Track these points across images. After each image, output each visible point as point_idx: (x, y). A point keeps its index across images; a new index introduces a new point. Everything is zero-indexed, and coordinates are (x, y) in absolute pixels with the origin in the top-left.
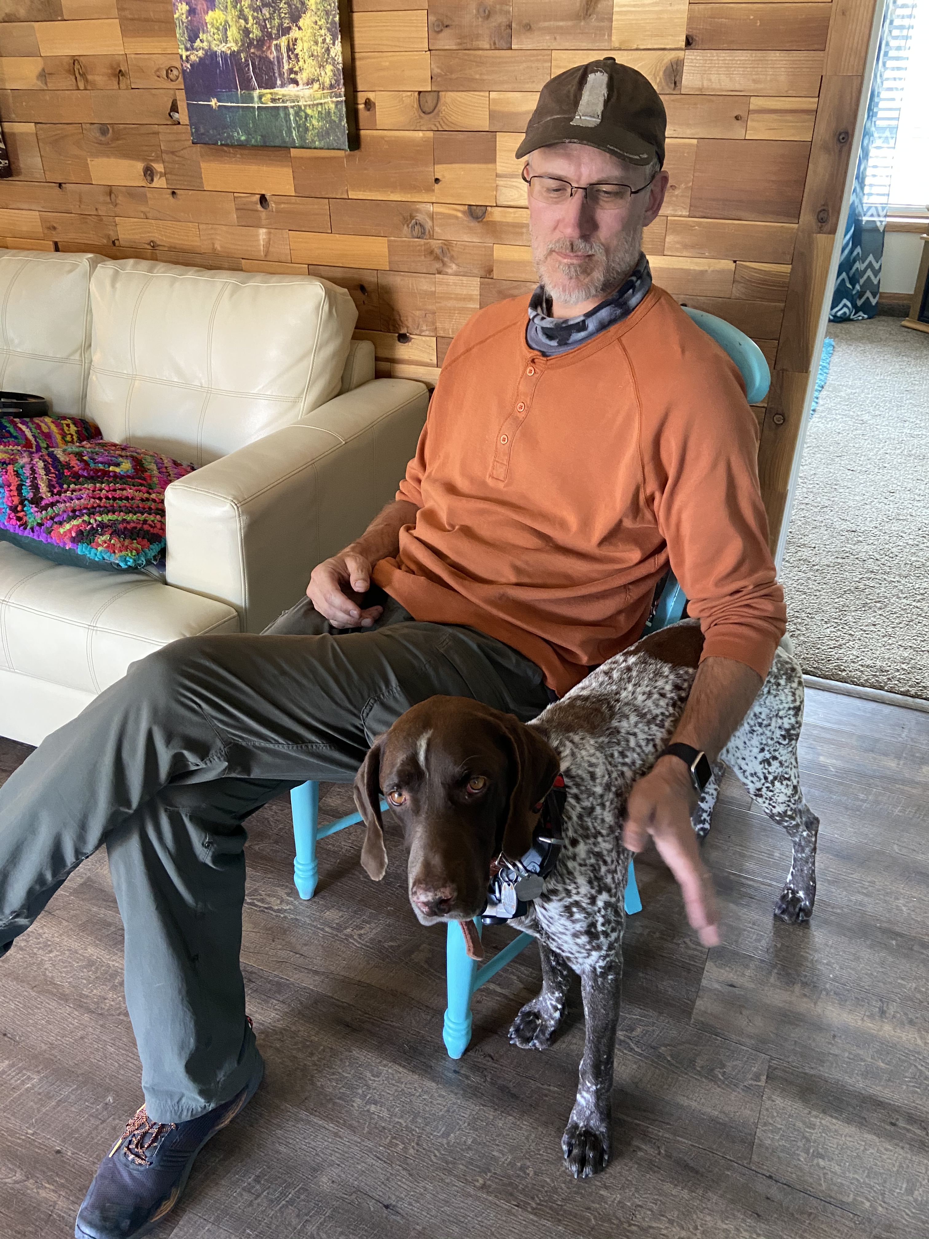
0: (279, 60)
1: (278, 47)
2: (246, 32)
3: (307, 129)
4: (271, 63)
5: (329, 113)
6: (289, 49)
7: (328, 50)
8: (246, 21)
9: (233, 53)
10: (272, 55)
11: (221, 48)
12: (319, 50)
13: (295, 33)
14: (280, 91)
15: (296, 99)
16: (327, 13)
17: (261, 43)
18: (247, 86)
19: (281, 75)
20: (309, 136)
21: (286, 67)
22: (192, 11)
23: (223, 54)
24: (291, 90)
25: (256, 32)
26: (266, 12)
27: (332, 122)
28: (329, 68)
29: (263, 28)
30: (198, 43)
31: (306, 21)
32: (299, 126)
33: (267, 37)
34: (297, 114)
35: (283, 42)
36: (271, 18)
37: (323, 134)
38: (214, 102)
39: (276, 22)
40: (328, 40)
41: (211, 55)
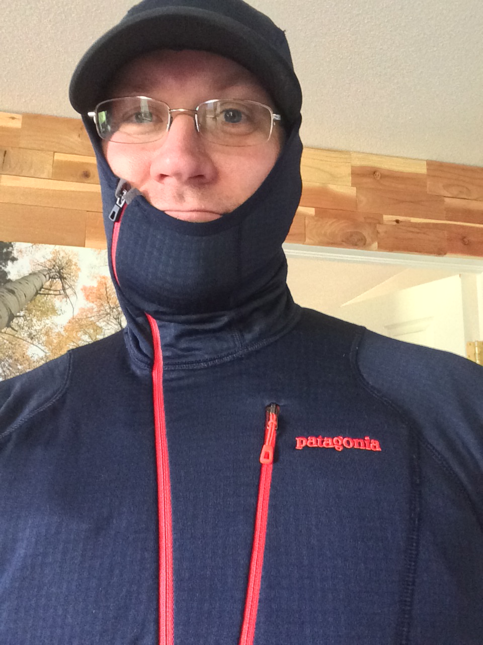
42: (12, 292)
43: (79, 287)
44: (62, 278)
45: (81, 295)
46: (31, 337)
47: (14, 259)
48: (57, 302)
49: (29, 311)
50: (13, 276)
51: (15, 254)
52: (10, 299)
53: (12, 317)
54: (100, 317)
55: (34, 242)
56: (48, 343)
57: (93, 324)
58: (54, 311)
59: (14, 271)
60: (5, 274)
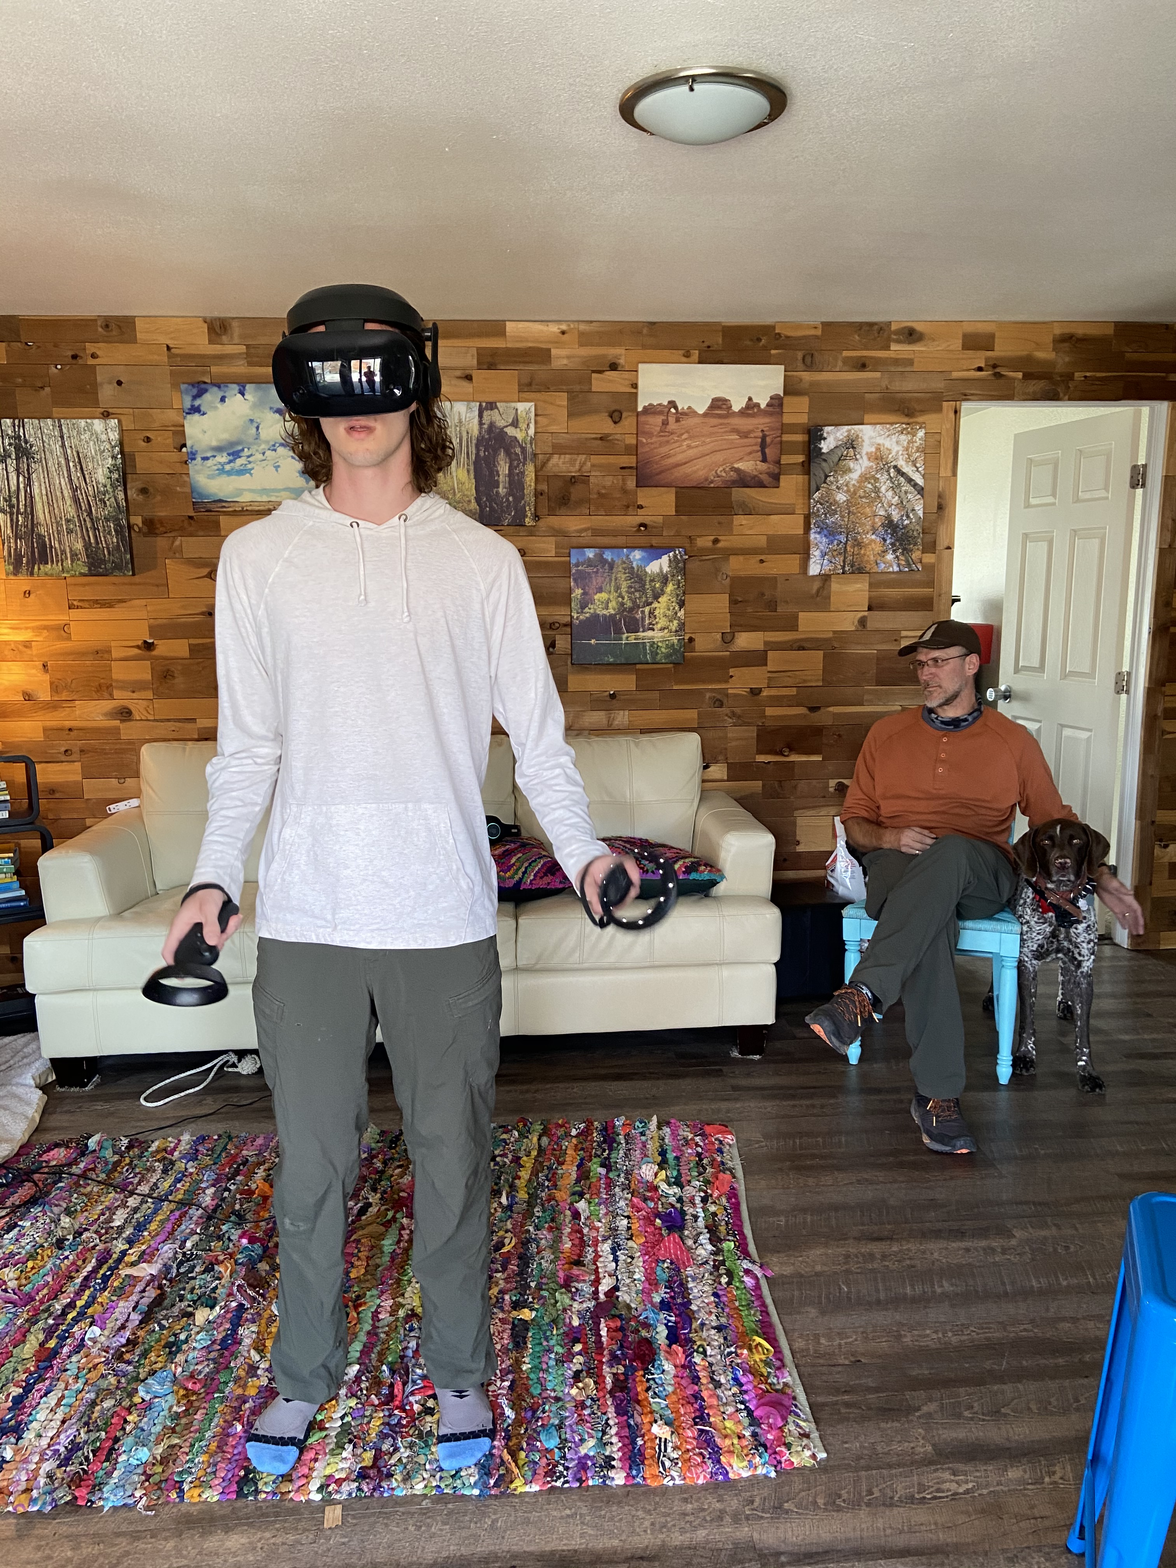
0: (643, 619)
1: (643, 612)
2: (622, 604)
3: (657, 654)
4: (637, 620)
5: (673, 645)
6: (650, 613)
7: (676, 613)
8: (623, 598)
9: (611, 615)
10: (639, 616)
11: (601, 612)
12: (670, 613)
13: (655, 605)
14: (641, 634)
15: (653, 638)
16: (678, 595)
17: (631, 610)
18: (619, 632)
19: (643, 626)
20: (659, 657)
21: (647, 622)
22: (585, 594)
23: (604, 616)
24: (650, 633)
25: (629, 604)
26: (637, 594)
27: (674, 649)
28: (675, 622)
29: (634, 602)
30: (587, 610)
31: (663, 599)
32: (652, 652)
33: (635, 607)
34: (651, 646)
35: (647, 609)
36: (640, 597)
37: (668, 656)
38: (593, 641)
39: (644, 599)
40: (677, 608)
41: (596, 616)
42: (825, 460)
43: (864, 452)
44: (853, 448)
45: (865, 458)
46: (838, 488)
47: (825, 439)
48: (851, 464)
49: (836, 471)
50: (824, 450)
51: (825, 435)
52: (824, 464)
53: (827, 476)
54: (877, 471)
55: (836, 425)
56: (848, 491)
57: (873, 477)
58: (850, 470)
59: (825, 446)
60: (821, 449)
